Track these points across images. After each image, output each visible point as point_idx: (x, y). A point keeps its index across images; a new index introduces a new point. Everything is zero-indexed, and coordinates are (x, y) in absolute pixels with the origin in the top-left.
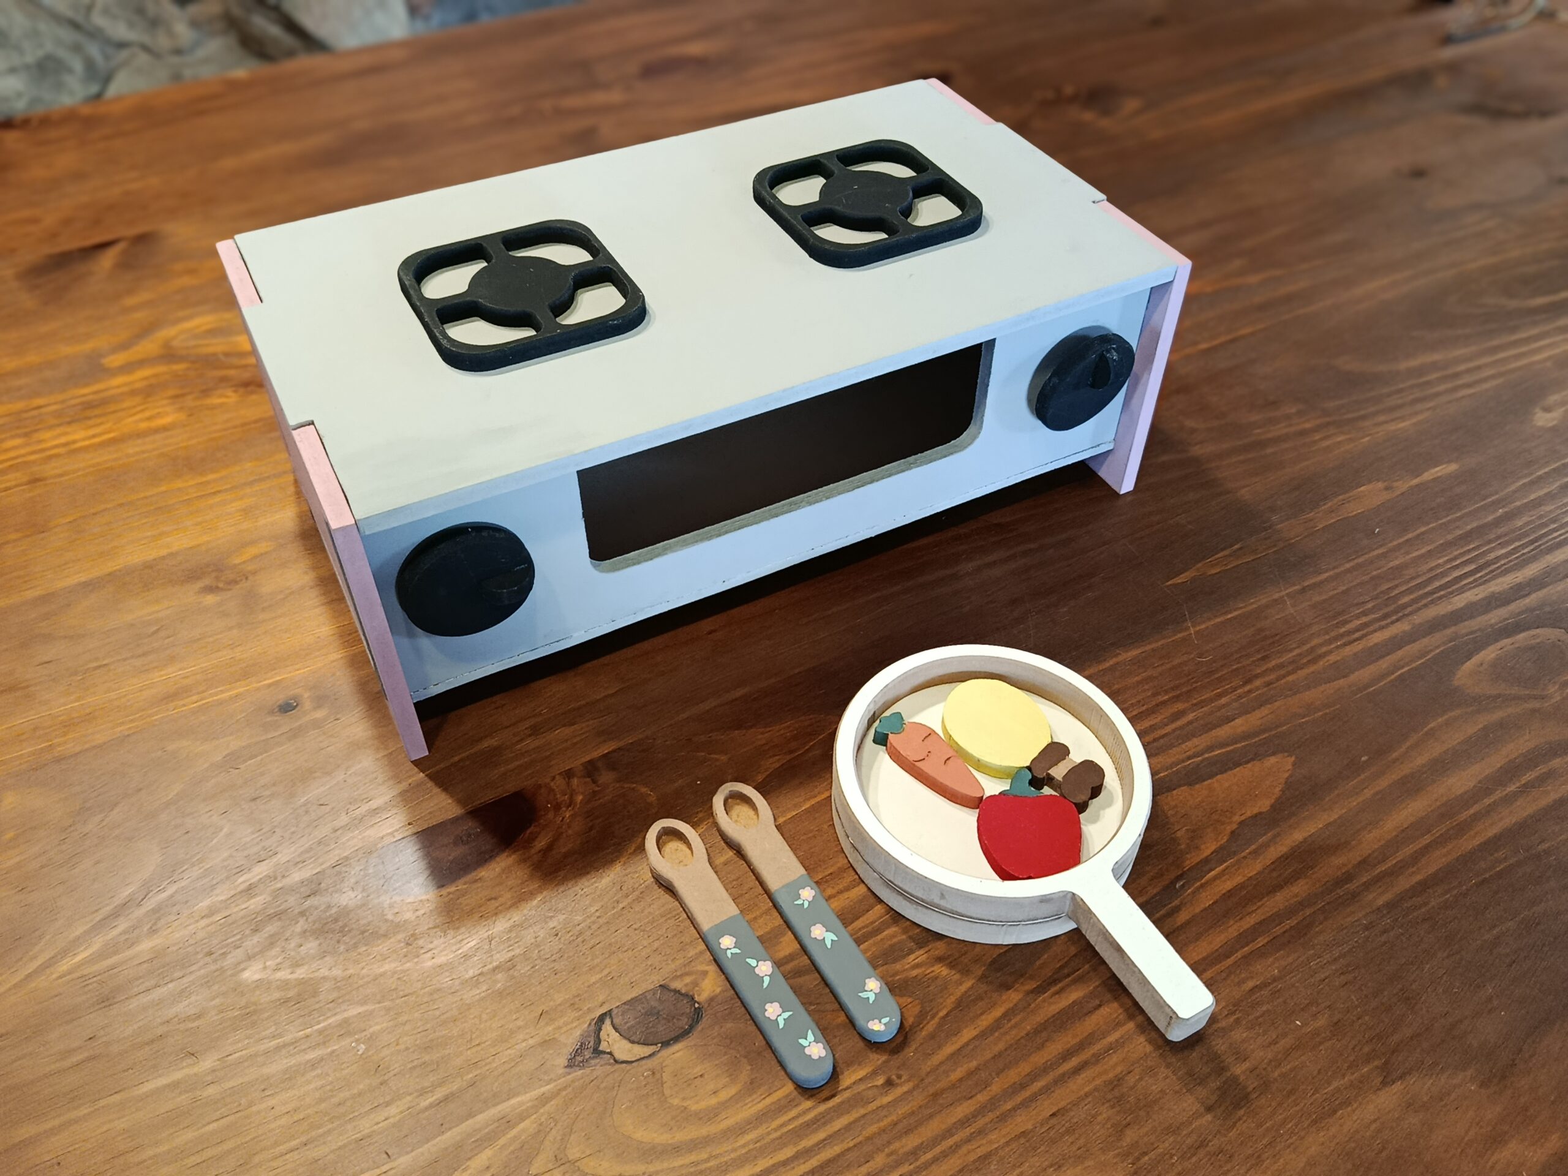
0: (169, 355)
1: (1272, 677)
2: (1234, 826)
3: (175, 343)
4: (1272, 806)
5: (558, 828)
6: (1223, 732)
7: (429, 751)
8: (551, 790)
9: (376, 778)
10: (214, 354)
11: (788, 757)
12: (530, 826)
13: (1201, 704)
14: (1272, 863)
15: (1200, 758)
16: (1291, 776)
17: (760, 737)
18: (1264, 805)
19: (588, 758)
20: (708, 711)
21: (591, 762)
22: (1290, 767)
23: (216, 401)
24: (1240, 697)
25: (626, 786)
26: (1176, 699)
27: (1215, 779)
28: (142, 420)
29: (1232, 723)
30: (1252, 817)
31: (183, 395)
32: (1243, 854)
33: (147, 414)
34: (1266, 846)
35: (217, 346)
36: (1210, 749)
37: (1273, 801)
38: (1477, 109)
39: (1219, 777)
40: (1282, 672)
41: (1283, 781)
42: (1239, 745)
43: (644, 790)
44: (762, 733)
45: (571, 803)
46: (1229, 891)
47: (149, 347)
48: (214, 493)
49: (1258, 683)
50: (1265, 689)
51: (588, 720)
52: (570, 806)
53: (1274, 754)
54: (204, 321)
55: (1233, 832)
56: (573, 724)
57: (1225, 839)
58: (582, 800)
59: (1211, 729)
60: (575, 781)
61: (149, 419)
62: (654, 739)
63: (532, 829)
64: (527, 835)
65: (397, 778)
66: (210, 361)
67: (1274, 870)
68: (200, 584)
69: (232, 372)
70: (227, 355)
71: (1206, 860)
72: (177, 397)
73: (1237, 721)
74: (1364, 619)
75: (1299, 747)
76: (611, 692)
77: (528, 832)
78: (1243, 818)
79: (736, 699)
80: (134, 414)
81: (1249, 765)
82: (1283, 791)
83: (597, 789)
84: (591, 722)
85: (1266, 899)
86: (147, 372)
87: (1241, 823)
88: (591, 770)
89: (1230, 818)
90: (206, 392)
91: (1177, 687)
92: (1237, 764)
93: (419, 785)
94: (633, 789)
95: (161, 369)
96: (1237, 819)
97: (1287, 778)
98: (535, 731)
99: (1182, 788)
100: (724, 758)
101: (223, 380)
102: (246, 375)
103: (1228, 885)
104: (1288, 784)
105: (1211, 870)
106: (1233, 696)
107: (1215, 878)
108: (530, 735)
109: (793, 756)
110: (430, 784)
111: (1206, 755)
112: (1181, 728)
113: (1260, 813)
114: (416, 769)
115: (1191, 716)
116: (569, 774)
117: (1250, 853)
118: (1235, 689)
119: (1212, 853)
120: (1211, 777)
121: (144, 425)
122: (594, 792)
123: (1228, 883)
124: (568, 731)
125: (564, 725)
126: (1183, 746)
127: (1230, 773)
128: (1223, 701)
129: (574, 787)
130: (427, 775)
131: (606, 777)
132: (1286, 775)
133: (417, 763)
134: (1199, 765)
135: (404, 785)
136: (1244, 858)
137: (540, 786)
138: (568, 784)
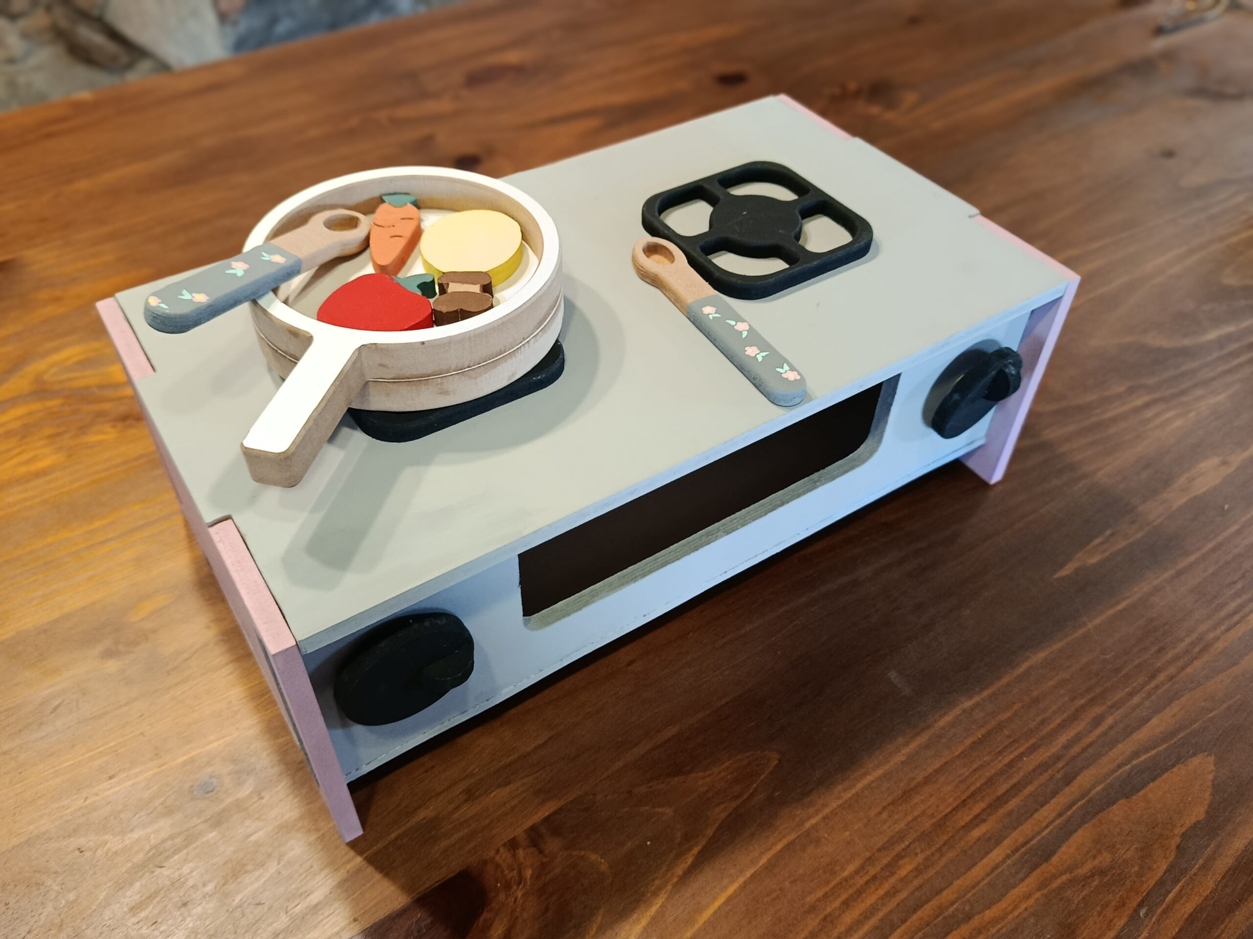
0: (41, 391)
1: (1172, 670)
2: (1178, 840)
3: (46, 377)
4: (1207, 813)
5: (512, 912)
6: (1142, 735)
7: (364, 830)
8: (498, 866)
9: (311, 867)
10: (87, 388)
11: (734, 804)
12: (482, 913)
13: (1114, 707)
14: (1223, 877)
15: (1129, 766)
16: (1215, 778)
17: (700, 783)
18: (1198, 813)
19: (529, 823)
20: (643, 756)
21: (533, 828)
22: (1213, 768)
23: (93, 438)
24: (1149, 695)
25: (575, 853)
26: (1092, 702)
27: (1148, 788)
28: (20, 464)
29: (1150, 723)
30: (1191, 827)
31: (59, 434)
32: (1194, 871)
33: (25, 457)
34: (1211, 859)
35: (89, 378)
36: (1136, 754)
37: (1206, 808)
38: (1199, 92)
39: (1151, 785)
40: (1180, 663)
41: (1209, 784)
42: (1160, 748)
43: (593, 857)
44: (703, 778)
45: (520, 880)
46: (1191, 915)
47: (19, 383)
48: (103, 542)
49: (1162, 677)
50: (1169, 684)
51: (522, 778)
52: (520, 883)
53: (1194, 754)
54: (73, 352)
55: (1178, 847)
56: (509, 783)
57: (1173, 854)
58: (532, 875)
59: (1131, 733)
60: (521, 853)
61: (27, 462)
62: (594, 795)
63: (485, 916)
64: (480, 924)
65: (333, 864)
66: (84, 396)
67: (1226, 886)
68: (99, 648)
69: (106, 406)
70: (101, 387)
71: (1161, 883)
72: (52, 437)
73: (1153, 721)
74: (1239, 601)
75: (1215, 745)
76: (540, 742)
77: (482, 919)
78: (1184, 829)
79: (669, 740)
80: (12, 458)
81: (1175, 769)
82: (1213, 795)
83: (545, 860)
84: (526, 780)
85: (1227, 920)
86: (19, 411)
87: (1183, 835)
88: (535, 837)
89: (1172, 830)
90: (83, 429)
91: (1089, 690)
92: (1165, 770)
93: (358, 871)
94: (582, 857)
95: (36, 406)
96: (1178, 831)
97: (1213, 781)
98: (470, 795)
99: (1120, 802)
100: (669, 811)
101: (101, 414)
102: (122, 409)
103: (1188, 908)
104: (1216, 788)
105: (1169, 892)
106: (1142, 694)
107: (1174, 901)
108: (466, 801)
109: (739, 801)
110: (370, 869)
111: (1134, 762)
112: (1104, 734)
113: (1198, 822)
114: (352, 853)
115: (1110, 721)
116: (513, 844)
117: (1199, 869)
118: (1143, 686)
119: (1165, 873)
120: (1144, 785)
121: (23, 470)
122: (542, 864)
123: (1188, 905)
124: (505, 791)
125: (499, 786)
126: (1111, 754)
127: (1160, 779)
128: (1136, 700)
129: (521, 859)
130: (365, 859)
131: (553, 845)
132: (1211, 777)
133: (353, 845)
134: (1129, 774)
135: (342, 874)
136: (1195, 874)
137: (485, 863)
138: (514, 856)
